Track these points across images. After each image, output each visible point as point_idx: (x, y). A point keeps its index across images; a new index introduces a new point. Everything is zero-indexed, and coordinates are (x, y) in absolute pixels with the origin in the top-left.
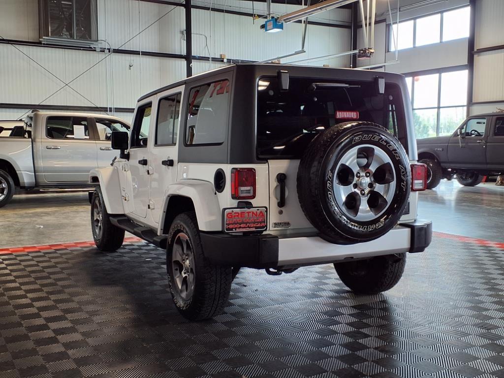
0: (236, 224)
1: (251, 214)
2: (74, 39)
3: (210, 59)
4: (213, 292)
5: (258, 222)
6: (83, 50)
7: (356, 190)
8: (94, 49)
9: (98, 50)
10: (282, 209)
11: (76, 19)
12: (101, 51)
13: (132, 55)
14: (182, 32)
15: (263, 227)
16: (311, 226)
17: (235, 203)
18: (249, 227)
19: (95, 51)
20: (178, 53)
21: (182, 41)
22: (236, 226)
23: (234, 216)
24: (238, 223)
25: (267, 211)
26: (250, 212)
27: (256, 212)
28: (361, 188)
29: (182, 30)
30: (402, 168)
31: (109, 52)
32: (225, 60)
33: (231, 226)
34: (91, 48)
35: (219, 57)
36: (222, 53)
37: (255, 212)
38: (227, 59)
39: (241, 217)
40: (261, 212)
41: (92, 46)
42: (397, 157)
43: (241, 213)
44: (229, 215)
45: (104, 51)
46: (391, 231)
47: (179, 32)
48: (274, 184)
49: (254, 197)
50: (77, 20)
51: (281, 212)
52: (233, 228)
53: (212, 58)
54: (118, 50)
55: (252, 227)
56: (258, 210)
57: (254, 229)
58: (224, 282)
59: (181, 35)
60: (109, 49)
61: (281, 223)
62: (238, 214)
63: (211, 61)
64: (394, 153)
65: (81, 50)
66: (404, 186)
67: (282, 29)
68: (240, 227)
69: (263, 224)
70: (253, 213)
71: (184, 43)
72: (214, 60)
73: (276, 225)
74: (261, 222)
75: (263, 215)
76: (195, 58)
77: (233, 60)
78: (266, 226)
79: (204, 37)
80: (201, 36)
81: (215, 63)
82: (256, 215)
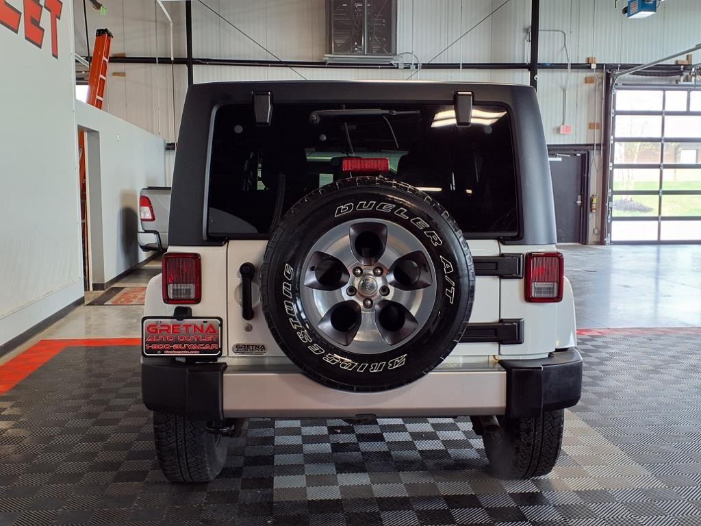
0: (164, 343)
1: (191, 329)
2: (364, 54)
3: (569, 67)
4: (174, 445)
5: (205, 343)
6: (381, 68)
7: (353, 298)
8: (396, 66)
9: (401, 66)
10: (250, 322)
11: (368, 26)
12: (405, 68)
13: (449, 70)
14: (526, 30)
15: (215, 351)
16: (282, 354)
17: (170, 309)
18: (187, 349)
19: (398, 68)
20: (518, 61)
21: (526, 41)
22: (164, 346)
23: (160, 330)
24: (167, 342)
25: (221, 325)
26: (190, 325)
27: (202, 326)
28: (363, 296)
29: (526, 27)
30: (446, 263)
31: (417, 68)
32: (594, 66)
33: (154, 347)
34: (391, 64)
35: (584, 62)
36: (589, 56)
37: (199, 326)
38: (597, 64)
39: (173, 332)
40: (211, 326)
41: (393, 62)
42: (434, 241)
43: (173, 326)
44: (151, 328)
45: (409, 68)
46: (430, 373)
47: (522, 31)
48: (236, 280)
49: (197, 300)
50: (370, 28)
51: (248, 329)
52: (159, 350)
53: (572, 64)
54: (429, 64)
55: (193, 350)
56: (204, 322)
57: (197, 354)
58: (191, 432)
59: (525, 34)
60: (416, 65)
61: (248, 346)
62: (167, 328)
63: (569, 69)
64: (428, 234)
65: (378, 68)
66: (451, 295)
67: (655, 11)
68: (171, 349)
69: (213, 346)
70: (195, 327)
71: (528, 46)
72: (576, 66)
73: (239, 348)
74: (210, 343)
75: (214, 331)
76: (544, 66)
77: (606, 65)
78: (221, 349)
79: (560, 33)
80: (556, 32)
81: (578, 72)
82: (202, 331)
